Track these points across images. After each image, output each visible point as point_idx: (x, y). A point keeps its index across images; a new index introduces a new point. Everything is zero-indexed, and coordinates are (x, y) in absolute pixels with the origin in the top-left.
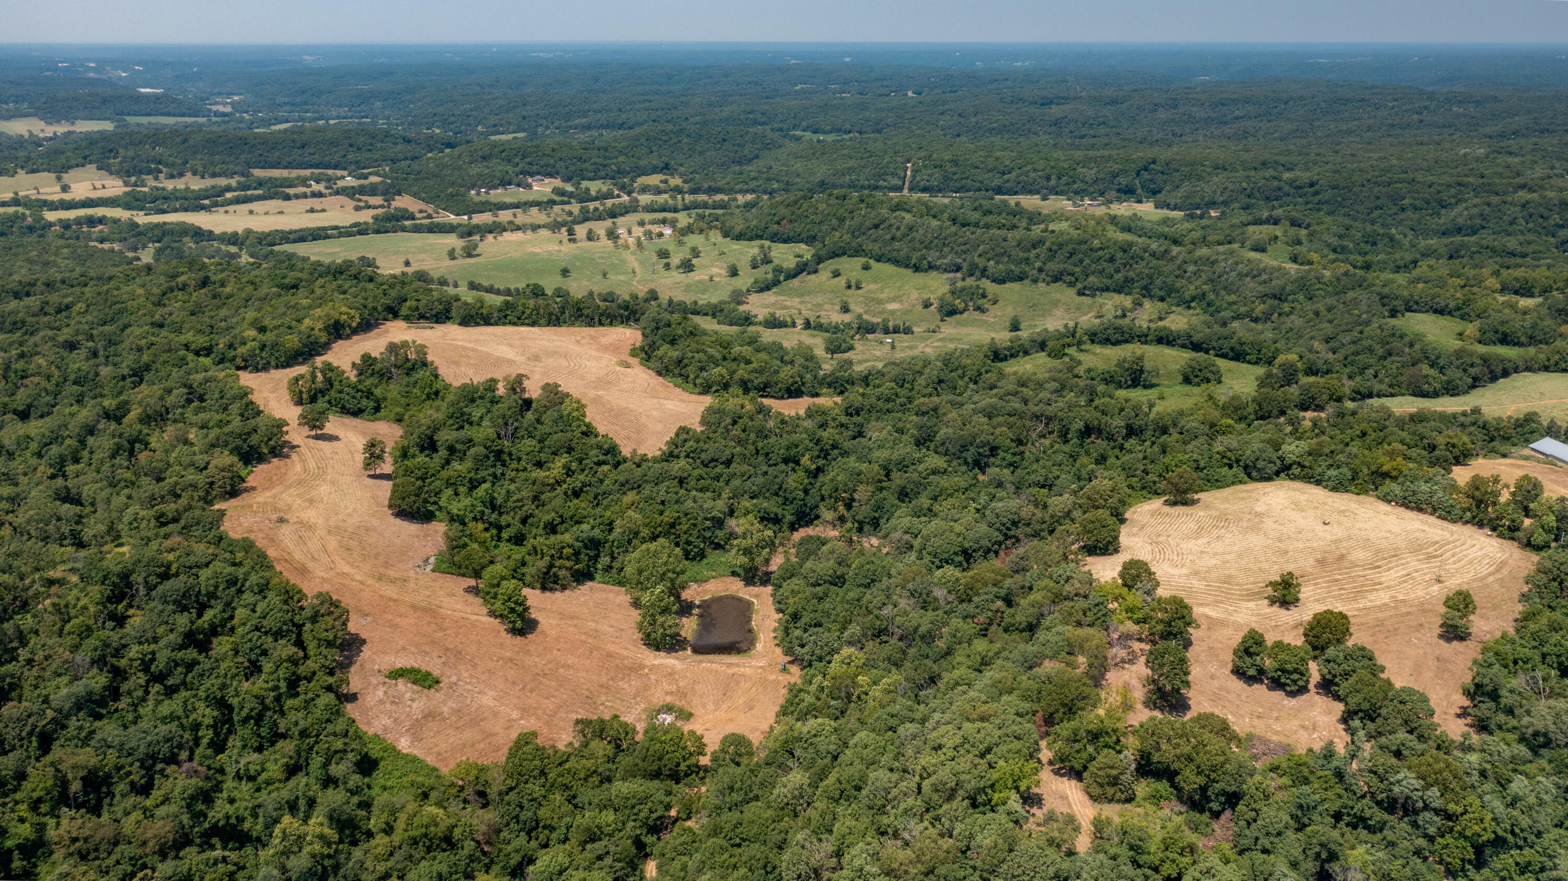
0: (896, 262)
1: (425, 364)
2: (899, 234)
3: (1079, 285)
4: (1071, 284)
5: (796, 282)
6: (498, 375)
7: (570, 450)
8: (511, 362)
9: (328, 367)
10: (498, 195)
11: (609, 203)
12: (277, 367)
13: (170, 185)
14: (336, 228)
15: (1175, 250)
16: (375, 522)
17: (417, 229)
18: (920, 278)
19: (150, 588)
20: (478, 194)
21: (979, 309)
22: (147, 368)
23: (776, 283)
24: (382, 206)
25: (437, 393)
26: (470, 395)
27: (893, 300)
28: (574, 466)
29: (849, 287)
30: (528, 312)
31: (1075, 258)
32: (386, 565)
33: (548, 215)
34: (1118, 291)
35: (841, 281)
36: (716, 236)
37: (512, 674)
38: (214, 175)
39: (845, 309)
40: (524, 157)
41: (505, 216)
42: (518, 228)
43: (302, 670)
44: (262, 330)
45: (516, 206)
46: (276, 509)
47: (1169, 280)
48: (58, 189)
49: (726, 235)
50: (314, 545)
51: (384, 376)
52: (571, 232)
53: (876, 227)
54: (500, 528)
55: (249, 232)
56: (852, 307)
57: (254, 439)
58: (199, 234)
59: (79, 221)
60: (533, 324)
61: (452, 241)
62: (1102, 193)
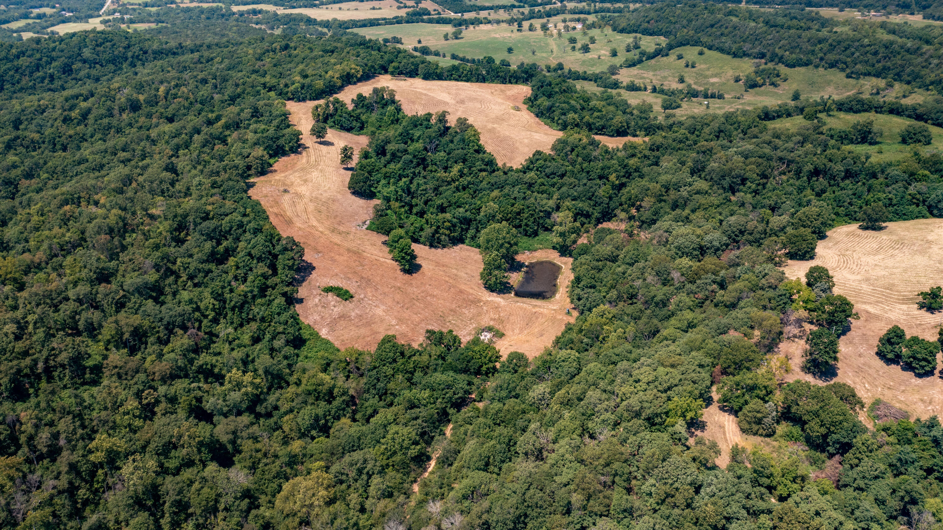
0: (722, 50)
1: (393, 102)
2: (726, 31)
3: (848, 71)
4: (843, 70)
5: (653, 61)
6: (433, 111)
7: (464, 161)
8: (446, 103)
9: (337, 101)
11: (548, 7)
12: (310, 100)
14: (384, 19)
15: (926, 47)
16: (339, 196)
17: (430, 21)
18: (736, 62)
19: (196, 225)
21: (773, 84)
22: (239, 96)
23: (640, 61)
24: (413, 7)
25: (397, 120)
26: (416, 122)
27: (715, 76)
28: (466, 171)
29: (687, 66)
30: (465, 72)
31: (848, 52)
32: (340, 223)
33: (509, 14)
34: (877, 75)
35: (682, 62)
36: (608, 30)
37: (398, 297)
39: (682, 81)
41: (483, 14)
42: (489, 22)
43: (269, 282)
44: (306, 76)
45: (491, 8)
46: (284, 184)
47: (917, 69)
49: (614, 30)
50: (300, 207)
51: (369, 108)
52: (520, 25)
53: (712, 26)
54: (411, 207)
55: (335, 20)
56: (687, 79)
57: (281, 141)
58: (310, 21)
59: (248, 12)
60: (467, 81)
61: (449, 29)
62: (884, 7)
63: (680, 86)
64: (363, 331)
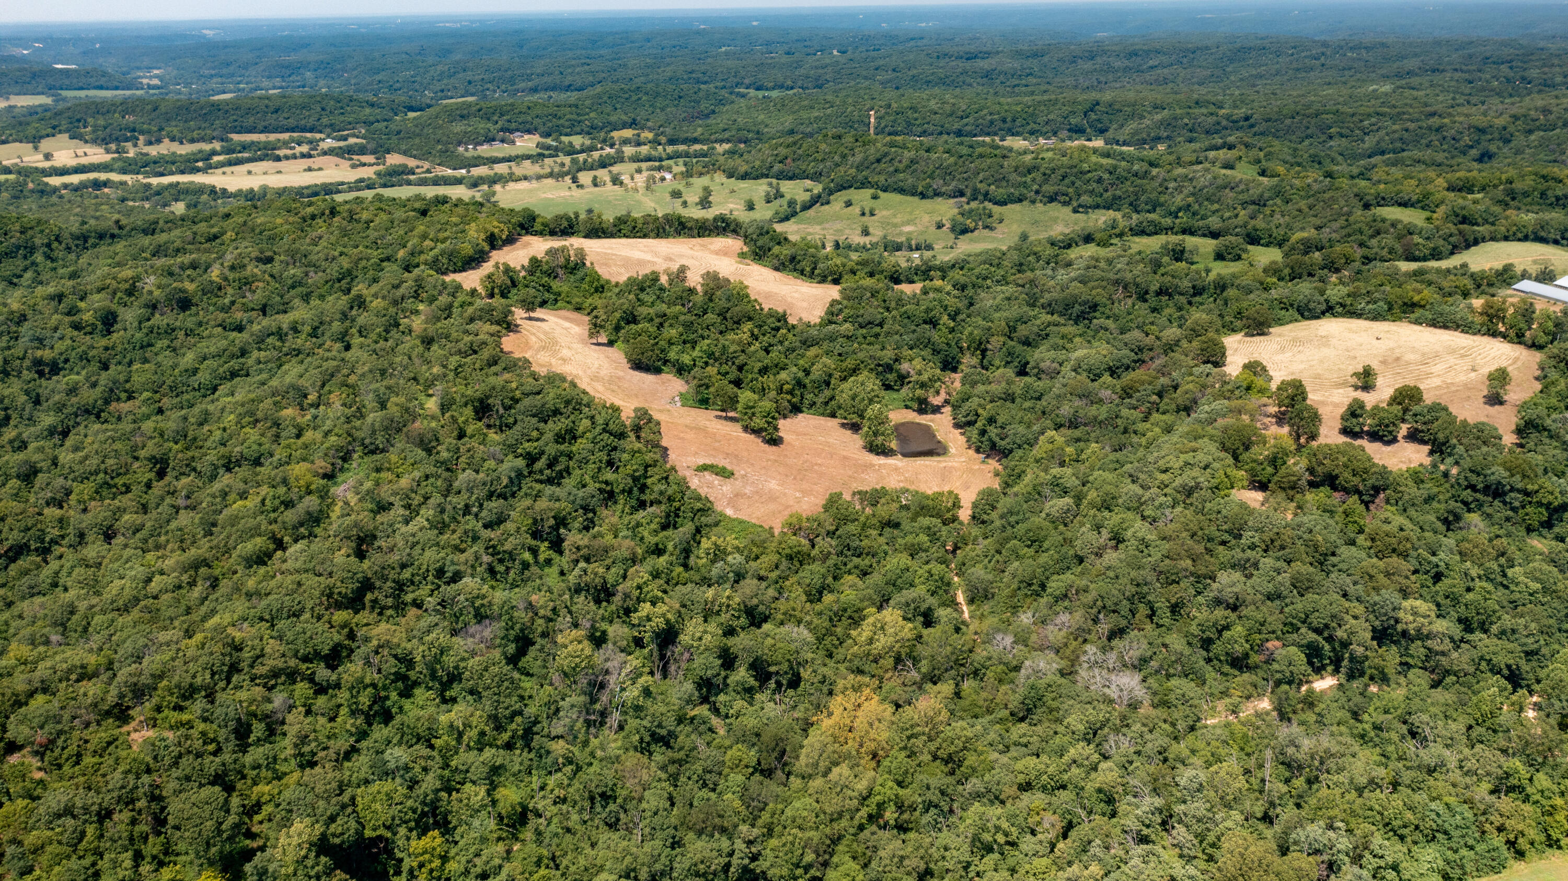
0: (902, 191)
1: (585, 266)
2: (901, 166)
3: (1075, 204)
4: (1065, 204)
5: (811, 212)
6: (658, 269)
7: (749, 319)
9: (502, 267)
10: (485, 150)
11: (596, 155)
12: (454, 271)
13: (153, 151)
14: (342, 184)
15: (1155, 171)
16: (624, 375)
17: (423, 183)
18: (927, 204)
20: (467, 150)
21: (986, 227)
23: (794, 214)
24: (378, 164)
25: (603, 287)
27: (908, 223)
29: (863, 214)
31: (1067, 181)
32: (646, 401)
33: (542, 167)
34: (1108, 207)
35: (856, 210)
36: (720, 177)
37: (781, 470)
38: (192, 141)
39: (866, 232)
40: (502, 115)
41: (501, 169)
42: (520, 179)
45: (508, 160)
47: (1153, 196)
48: (41, 157)
49: (730, 176)
51: (554, 274)
52: (575, 180)
53: (878, 161)
56: (871, 230)
59: (85, 185)
62: (1055, 134)
63: (867, 240)
64: (772, 506)
